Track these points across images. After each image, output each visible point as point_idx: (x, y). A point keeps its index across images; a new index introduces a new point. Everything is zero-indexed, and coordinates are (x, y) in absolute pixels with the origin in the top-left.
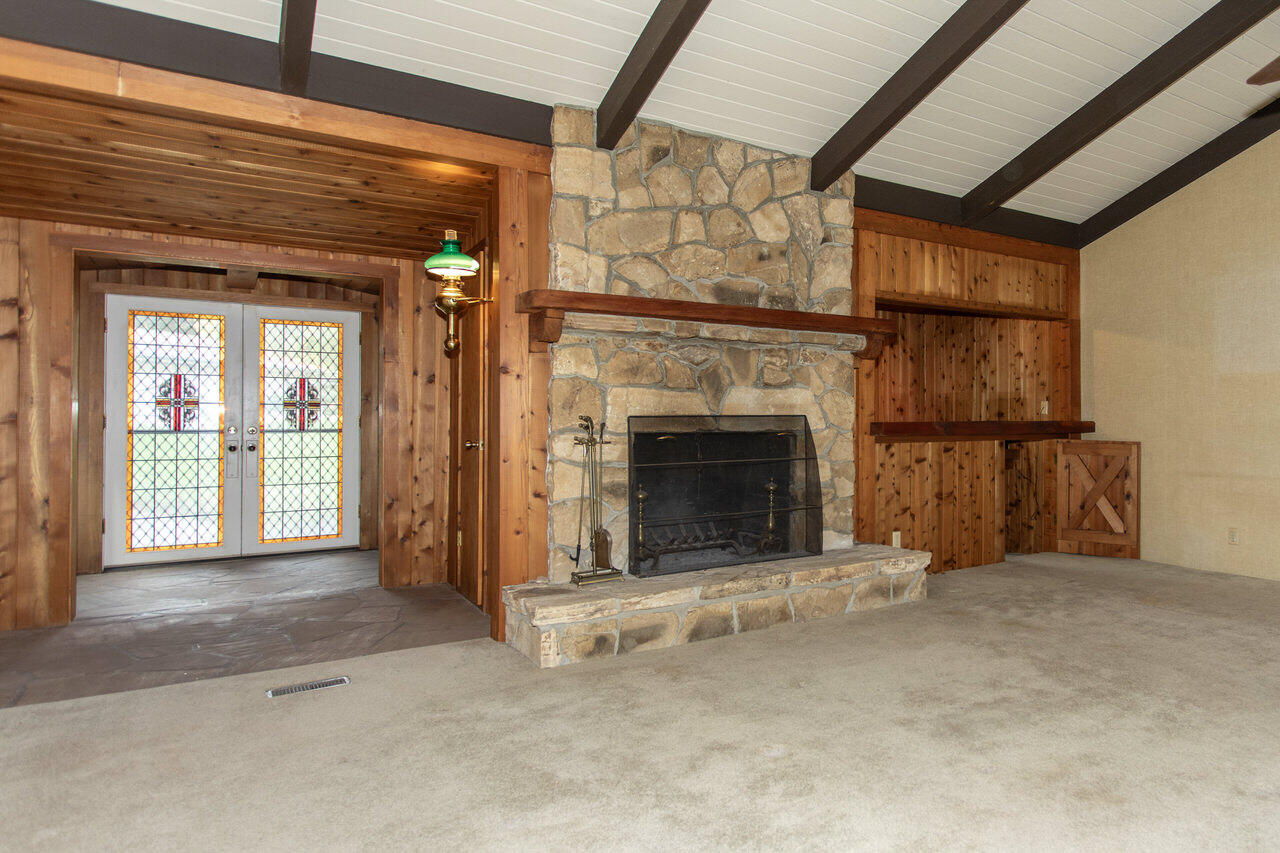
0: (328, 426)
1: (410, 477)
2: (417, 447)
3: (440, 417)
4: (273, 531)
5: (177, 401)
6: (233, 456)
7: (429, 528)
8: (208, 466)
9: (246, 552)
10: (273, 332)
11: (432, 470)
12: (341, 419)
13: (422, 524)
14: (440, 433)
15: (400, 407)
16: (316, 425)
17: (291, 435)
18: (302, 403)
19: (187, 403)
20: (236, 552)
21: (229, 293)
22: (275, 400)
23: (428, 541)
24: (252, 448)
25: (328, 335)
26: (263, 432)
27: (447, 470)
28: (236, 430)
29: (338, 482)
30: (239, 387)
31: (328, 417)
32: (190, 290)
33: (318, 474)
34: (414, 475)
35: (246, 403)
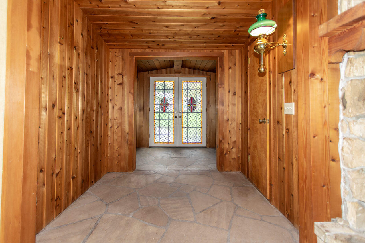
0: (198, 111)
1: (228, 131)
2: (230, 119)
3: (238, 108)
4: (185, 140)
5: (164, 103)
6: (176, 119)
7: (234, 150)
8: (171, 121)
9: (179, 146)
10: (185, 85)
11: (235, 128)
12: (201, 109)
13: (232, 148)
14: (238, 114)
15: (224, 105)
16: (195, 111)
17: (189, 113)
18: (192, 104)
19: (166, 105)
20: (177, 146)
21: (175, 75)
22: (186, 104)
23: (234, 156)
24: (180, 117)
25: (198, 85)
26: (183, 112)
27: (240, 128)
28: (177, 112)
29: (201, 127)
30: (177, 100)
31: (198, 108)
32: (167, 75)
33: (196, 125)
34: (229, 130)
35: (179, 104)
